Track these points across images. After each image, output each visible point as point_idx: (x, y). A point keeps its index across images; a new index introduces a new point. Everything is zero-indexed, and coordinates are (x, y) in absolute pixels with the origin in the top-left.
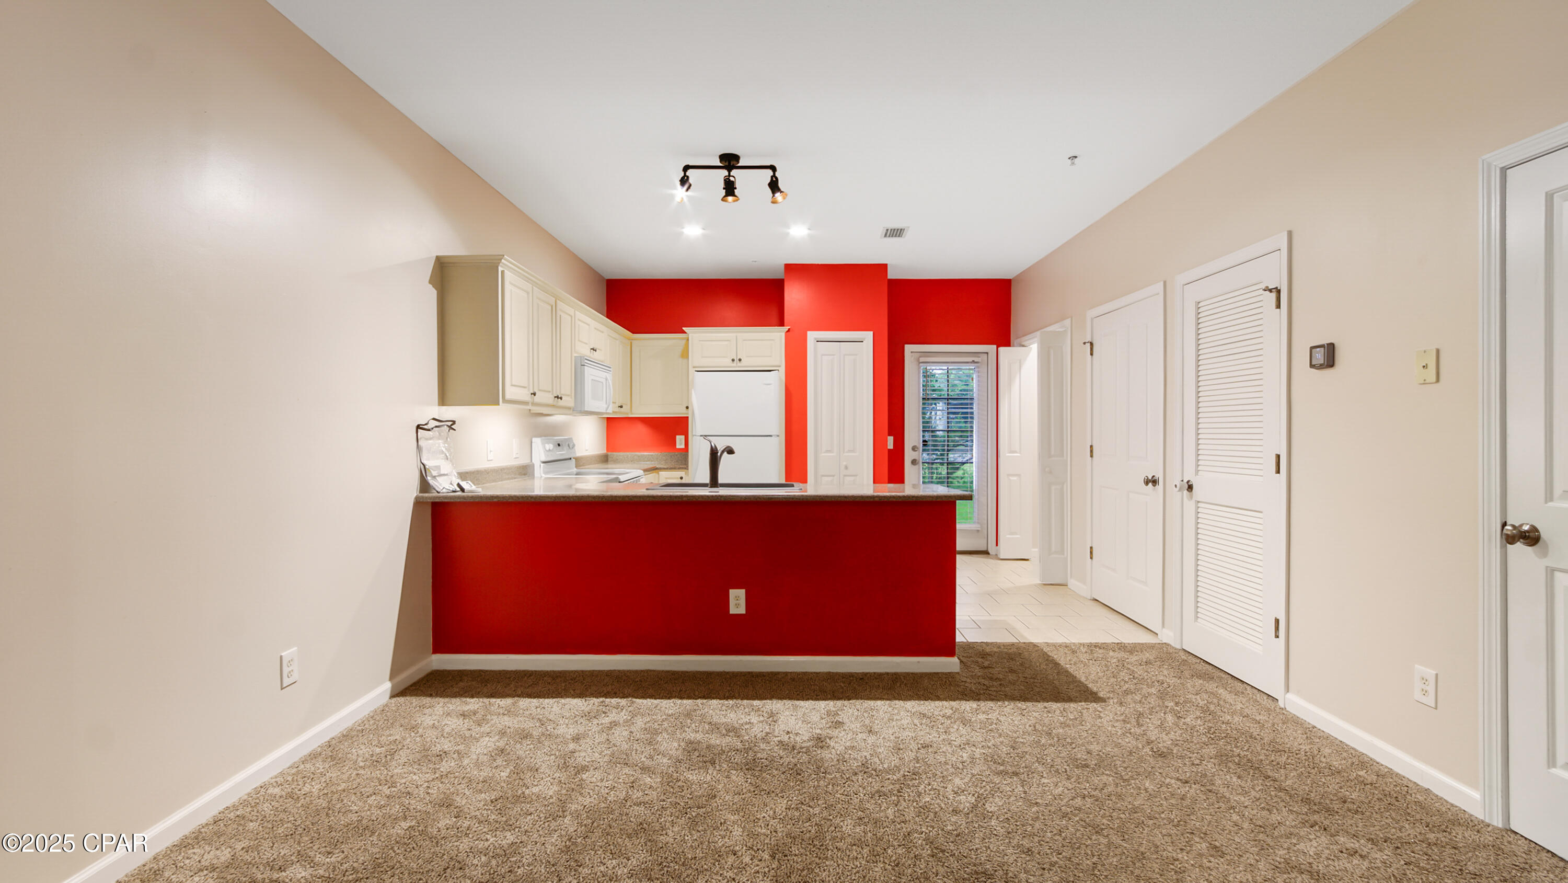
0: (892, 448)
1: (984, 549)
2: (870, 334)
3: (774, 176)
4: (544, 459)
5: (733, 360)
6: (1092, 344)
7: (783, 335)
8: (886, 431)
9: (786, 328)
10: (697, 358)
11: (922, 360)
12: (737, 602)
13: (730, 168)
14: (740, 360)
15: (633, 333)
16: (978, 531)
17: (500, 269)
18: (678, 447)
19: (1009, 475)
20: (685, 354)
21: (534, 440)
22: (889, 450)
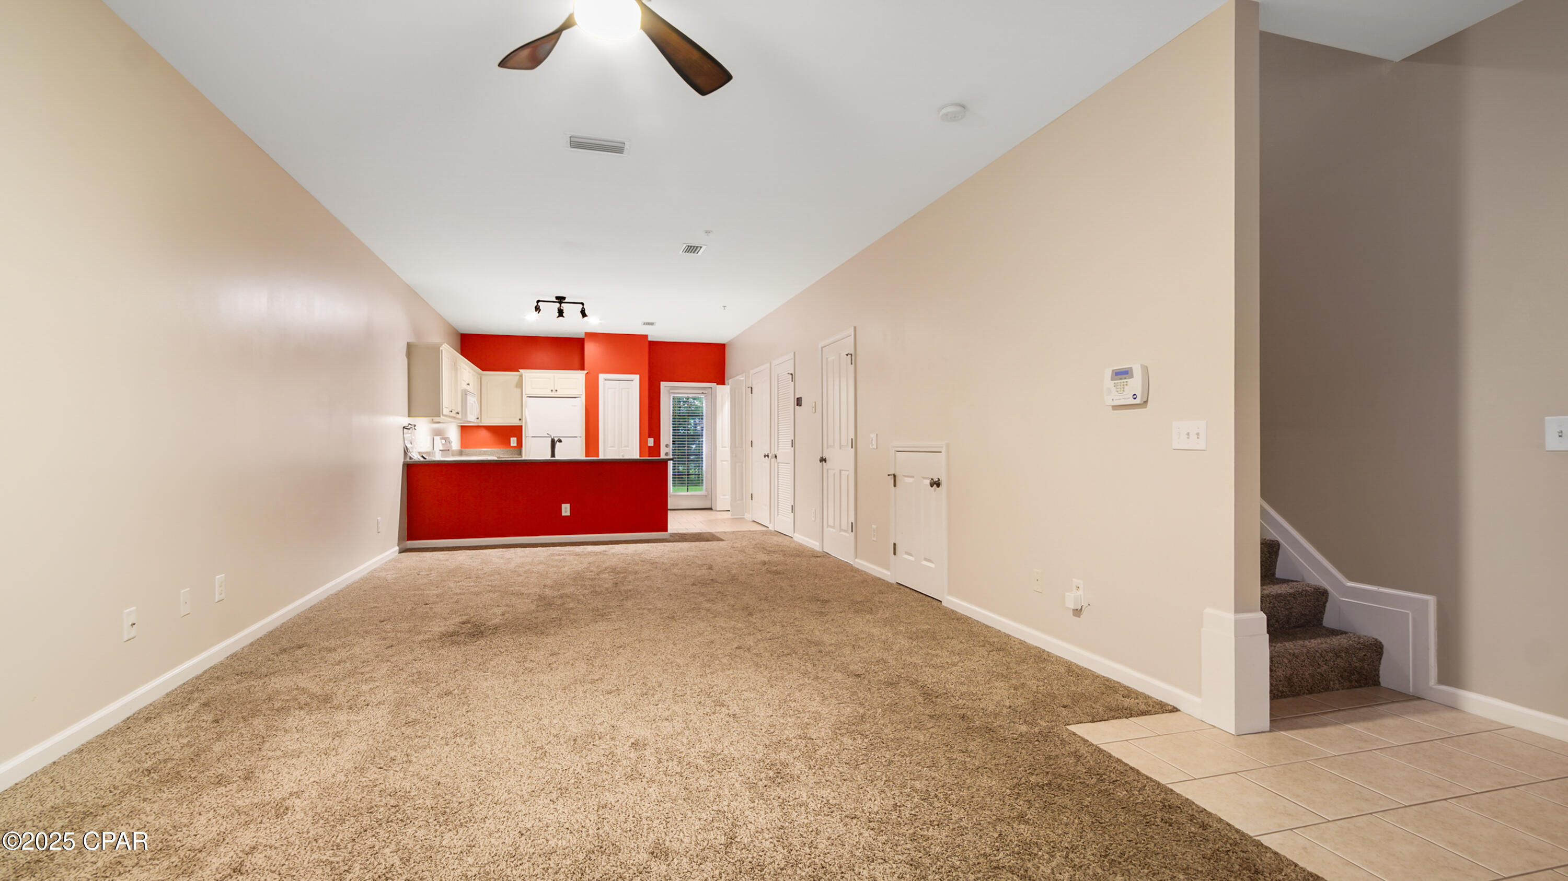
0: (652, 445)
1: (710, 507)
2: (638, 376)
3: (583, 308)
4: (441, 449)
5: (552, 391)
6: (752, 388)
7: (584, 376)
8: (647, 435)
9: (585, 372)
10: (528, 389)
11: (671, 391)
12: (566, 510)
13: (560, 303)
14: (556, 391)
15: (483, 370)
16: (706, 496)
17: (441, 349)
18: (512, 445)
19: (722, 461)
20: (520, 385)
21: (435, 437)
22: (649, 447)
